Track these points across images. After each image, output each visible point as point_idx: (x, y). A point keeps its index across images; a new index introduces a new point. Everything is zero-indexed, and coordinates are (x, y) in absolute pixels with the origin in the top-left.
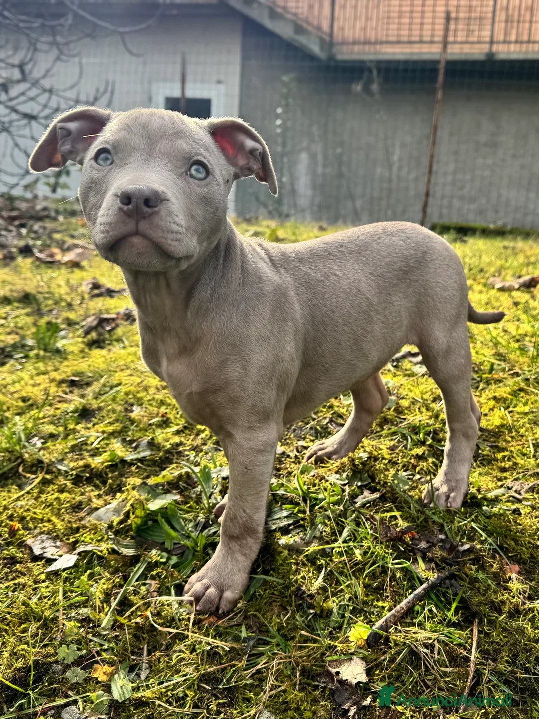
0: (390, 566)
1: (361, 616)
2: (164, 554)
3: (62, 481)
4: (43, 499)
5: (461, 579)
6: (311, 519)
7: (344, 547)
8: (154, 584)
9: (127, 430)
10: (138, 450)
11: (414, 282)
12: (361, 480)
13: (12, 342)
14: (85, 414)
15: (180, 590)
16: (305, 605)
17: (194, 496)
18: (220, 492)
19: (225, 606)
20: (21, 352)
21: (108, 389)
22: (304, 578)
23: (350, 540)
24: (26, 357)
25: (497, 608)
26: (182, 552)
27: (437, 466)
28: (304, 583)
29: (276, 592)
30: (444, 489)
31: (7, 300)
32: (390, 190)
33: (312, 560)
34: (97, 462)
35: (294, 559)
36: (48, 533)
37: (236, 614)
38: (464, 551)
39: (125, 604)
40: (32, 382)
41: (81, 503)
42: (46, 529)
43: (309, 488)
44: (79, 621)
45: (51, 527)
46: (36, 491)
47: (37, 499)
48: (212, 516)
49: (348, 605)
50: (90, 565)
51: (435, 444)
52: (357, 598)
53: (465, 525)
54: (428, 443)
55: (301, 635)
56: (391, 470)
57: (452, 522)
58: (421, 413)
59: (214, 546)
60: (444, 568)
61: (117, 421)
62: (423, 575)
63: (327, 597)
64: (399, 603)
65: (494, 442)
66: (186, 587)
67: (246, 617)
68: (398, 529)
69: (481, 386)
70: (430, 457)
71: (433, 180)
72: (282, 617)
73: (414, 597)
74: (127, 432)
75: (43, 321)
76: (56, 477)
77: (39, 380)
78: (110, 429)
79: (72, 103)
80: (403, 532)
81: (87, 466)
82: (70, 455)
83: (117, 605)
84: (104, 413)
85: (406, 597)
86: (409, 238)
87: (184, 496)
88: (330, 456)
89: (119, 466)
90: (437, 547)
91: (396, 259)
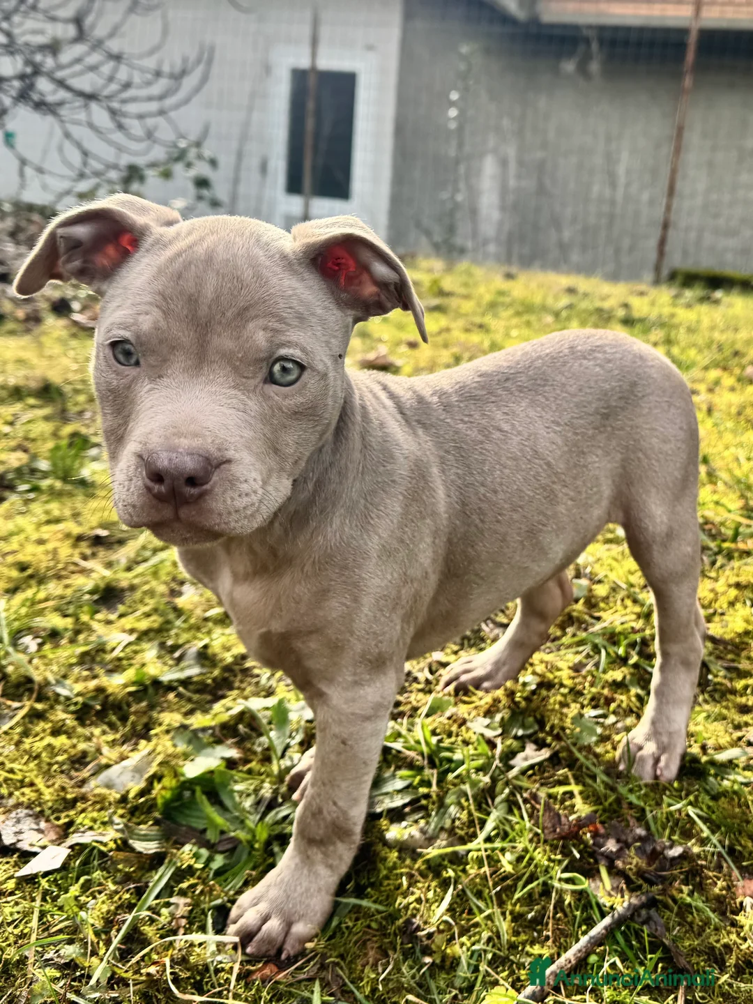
0: (556, 884)
1: (504, 971)
2: (204, 852)
3: (60, 715)
4: (27, 746)
5: (666, 907)
6: (438, 796)
7: (486, 850)
8: (181, 904)
9: (169, 626)
10: (183, 664)
11: (619, 430)
12: (523, 726)
13: (16, 464)
14: (109, 596)
15: (222, 918)
16: (418, 949)
17: (259, 749)
18: (301, 744)
19: (293, 947)
20: (28, 482)
21: (148, 554)
22: (419, 901)
23: (497, 835)
24: (35, 489)
25: (717, 958)
26: (232, 848)
27: (642, 701)
28: (418, 910)
29: (374, 925)
30: (650, 748)
31: (17, 393)
32: (612, 217)
33: (434, 868)
34: (117, 683)
35: (406, 867)
36: (29, 807)
37: (308, 961)
38: (674, 859)
39: (135, 939)
40: (35, 536)
41: (84, 754)
42: (24, 799)
43: (440, 741)
44: (60, 967)
45: (33, 796)
46: (19, 730)
47: (18, 744)
48: (284, 789)
49: (485, 951)
50: (85, 869)
51: (644, 663)
52: (499, 937)
53: (679, 811)
54: (632, 662)
55: (407, 1001)
56: (573, 705)
57: (659, 804)
58: (626, 607)
59: (283, 840)
60: (639, 888)
61: (155, 610)
62: (605, 901)
63: (452, 938)
64: (566, 951)
65: (733, 661)
66: (234, 913)
67: (323, 967)
68: (572, 818)
69: (720, 560)
70: (633, 686)
71: (675, 206)
72: (380, 970)
73: (589, 942)
74: (168, 630)
75: (68, 430)
76: (52, 707)
77: (47, 532)
78: (144, 625)
79: (149, 76)
80: (581, 824)
81: (100, 690)
82: (77, 670)
83: (121, 942)
84: (138, 595)
85: (577, 940)
86: (609, 361)
87: (243, 749)
88: (477, 683)
89: (152, 690)
90: (632, 849)
91: (590, 398)
